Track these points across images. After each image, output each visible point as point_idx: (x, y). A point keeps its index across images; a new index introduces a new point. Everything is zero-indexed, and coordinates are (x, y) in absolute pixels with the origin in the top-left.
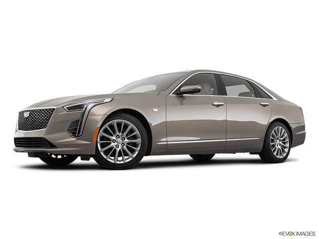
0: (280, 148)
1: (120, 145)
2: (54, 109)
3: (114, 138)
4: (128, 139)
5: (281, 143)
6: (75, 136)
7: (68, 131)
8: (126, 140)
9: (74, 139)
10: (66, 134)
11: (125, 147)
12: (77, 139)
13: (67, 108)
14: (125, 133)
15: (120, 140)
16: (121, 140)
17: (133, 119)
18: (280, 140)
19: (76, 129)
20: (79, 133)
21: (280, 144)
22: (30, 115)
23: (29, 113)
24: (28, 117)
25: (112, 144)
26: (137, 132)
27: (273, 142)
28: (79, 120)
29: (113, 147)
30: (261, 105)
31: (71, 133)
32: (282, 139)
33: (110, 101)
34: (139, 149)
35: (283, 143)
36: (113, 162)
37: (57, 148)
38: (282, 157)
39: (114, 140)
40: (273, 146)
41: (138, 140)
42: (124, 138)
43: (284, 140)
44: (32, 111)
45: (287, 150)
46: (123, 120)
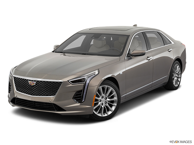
0: (176, 79)
1: (104, 103)
2: (61, 82)
3: (100, 98)
4: (108, 98)
7: (73, 98)
10: (72, 100)
11: (107, 104)
12: (81, 104)
13: (71, 81)
14: (108, 95)
15: (103, 99)
16: (104, 99)
19: (79, 96)
20: (82, 100)
24: (35, 86)
25: (99, 103)
26: (114, 93)
27: (173, 76)
28: (82, 90)
29: (100, 105)
30: (168, 51)
31: (76, 100)
32: (177, 72)
33: (99, 72)
34: (116, 104)
35: (178, 75)
36: (101, 116)
37: (66, 111)
38: (177, 85)
39: (100, 100)
40: (174, 79)
41: (115, 98)
42: (106, 98)
43: (178, 73)
44: (38, 81)
45: (179, 79)
46: (106, 86)
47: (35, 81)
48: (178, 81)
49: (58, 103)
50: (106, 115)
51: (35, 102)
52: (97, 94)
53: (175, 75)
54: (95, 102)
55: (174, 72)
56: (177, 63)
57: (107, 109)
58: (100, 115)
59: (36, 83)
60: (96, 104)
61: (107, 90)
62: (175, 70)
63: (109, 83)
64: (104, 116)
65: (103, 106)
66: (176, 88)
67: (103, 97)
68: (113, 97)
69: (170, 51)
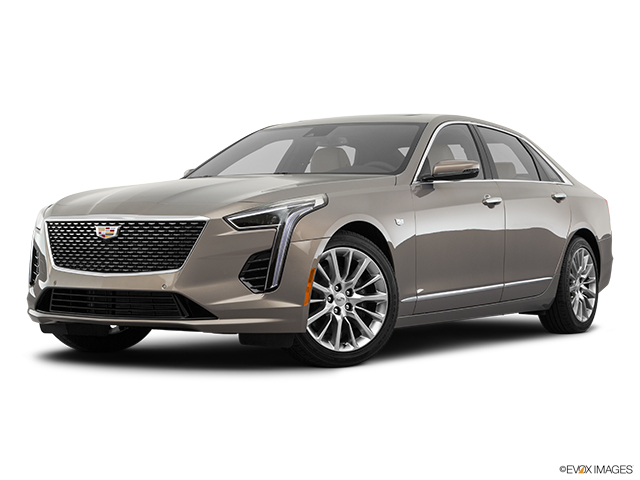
0: (582, 298)
1: (343, 308)
2: (202, 223)
3: (331, 290)
4: (357, 292)
5: (583, 286)
6: (261, 290)
7: (240, 277)
8: (356, 296)
9: (260, 296)
10: (237, 283)
11: (354, 312)
12: (265, 298)
13: (233, 221)
14: (355, 280)
15: (341, 295)
16: (344, 296)
17: (371, 247)
18: (581, 279)
19: (259, 271)
20: (270, 283)
21: (581, 289)
22: (120, 234)
23: (116, 228)
24: (115, 239)
25: (328, 306)
26: (378, 277)
27: (571, 284)
28: (270, 251)
29: (329, 313)
30: (554, 198)
31: (251, 282)
32: (584, 277)
33: (326, 204)
34: (383, 316)
35: (587, 286)
36: (333, 348)
37: (217, 318)
38: (585, 319)
39: (331, 296)
40: (573, 294)
41: (382, 296)
43: (587, 279)
44: (126, 223)
45: (592, 301)
46: (352, 250)
47: (117, 223)
48: (589, 306)
49: (191, 292)
50: (350, 348)
51: (114, 292)
52: (318, 271)
53: (577, 284)
54: (312, 301)
55: (576, 272)
56: (582, 243)
57: (352, 330)
58: (329, 346)
59: (122, 228)
60: (314, 308)
61: (355, 264)
62: (578, 268)
63: (360, 241)
64: (342, 350)
65: (338, 318)
66: (583, 328)
67: (339, 285)
68: (371, 290)
69: (559, 200)
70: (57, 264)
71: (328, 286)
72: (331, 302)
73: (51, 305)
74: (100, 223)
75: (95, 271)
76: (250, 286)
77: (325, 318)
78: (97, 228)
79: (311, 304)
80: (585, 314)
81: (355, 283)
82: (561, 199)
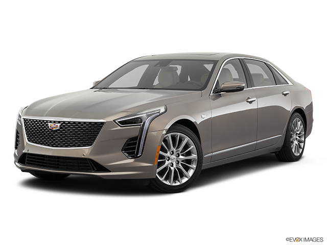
0: (297, 144)
1: (174, 163)
2: (103, 123)
4: (182, 155)
5: (297, 137)
6: (133, 157)
7: (122, 151)
8: (181, 157)
9: (132, 160)
10: (121, 154)
11: (180, 165)
12: (135, 161)
13: (118, 122)
14: (181, 149)
15: (173, 157)
16: (175, 157)
17: (189, 132)
18: (297, 134)
19: (132, 147)
20: (137, 154)
21: (296, 139)
22: (61, 128)
23: (59, 125)
24: (58, 130)
25: (167, 163)
26: (192, 147)
27: (291, 137)
28: (137, 137)
29: (167, 166)
30: (283, 94)
31: (127, 153)
32: (298, 132)
33: (166, 111)
34: (195, 166)
35: (299, 137)
36: (169, 184)
37: (110, 172)
38: (299, 154)
39: (169, 157)
40: (292, 142)
41: (194, 156)
42: (178, 154)
43: (300, 133)
44: (64, 122)
45: (302, 145)
46: (179, 134)
47: (59, 122)
48: (300, 147)
49: (97, 158)
50: (178, 184)
51: (58, 157)
52: (162, 146)
53: (295, 136)
54: (159, 161)
55: (294, 131)
56: (297, 116)
57: (179, 174)
58: (167, 183)
59: (62, 125)
60: (160, 164)
61: (181, 140)
62: (295, 129)
63: (183, 129)
64: (174, 184)
65: (172, 168)
66: (297, 159)
67: (173, 152)
68: (189, 154)
69: (285, 95)
70: (29, 141)
71: (167, 153)
72: (168, 160)
73: (26, 161)
74: (51, 122)
75: (48, 146)
76: (127, 155)
77: (166, 169)
78: (49, 124)
79: (159, 162)
80: (298, 152)
81: (180, 151)
82: (287, 94)
